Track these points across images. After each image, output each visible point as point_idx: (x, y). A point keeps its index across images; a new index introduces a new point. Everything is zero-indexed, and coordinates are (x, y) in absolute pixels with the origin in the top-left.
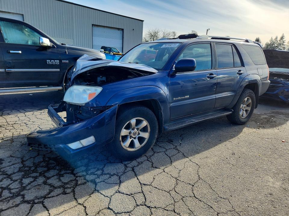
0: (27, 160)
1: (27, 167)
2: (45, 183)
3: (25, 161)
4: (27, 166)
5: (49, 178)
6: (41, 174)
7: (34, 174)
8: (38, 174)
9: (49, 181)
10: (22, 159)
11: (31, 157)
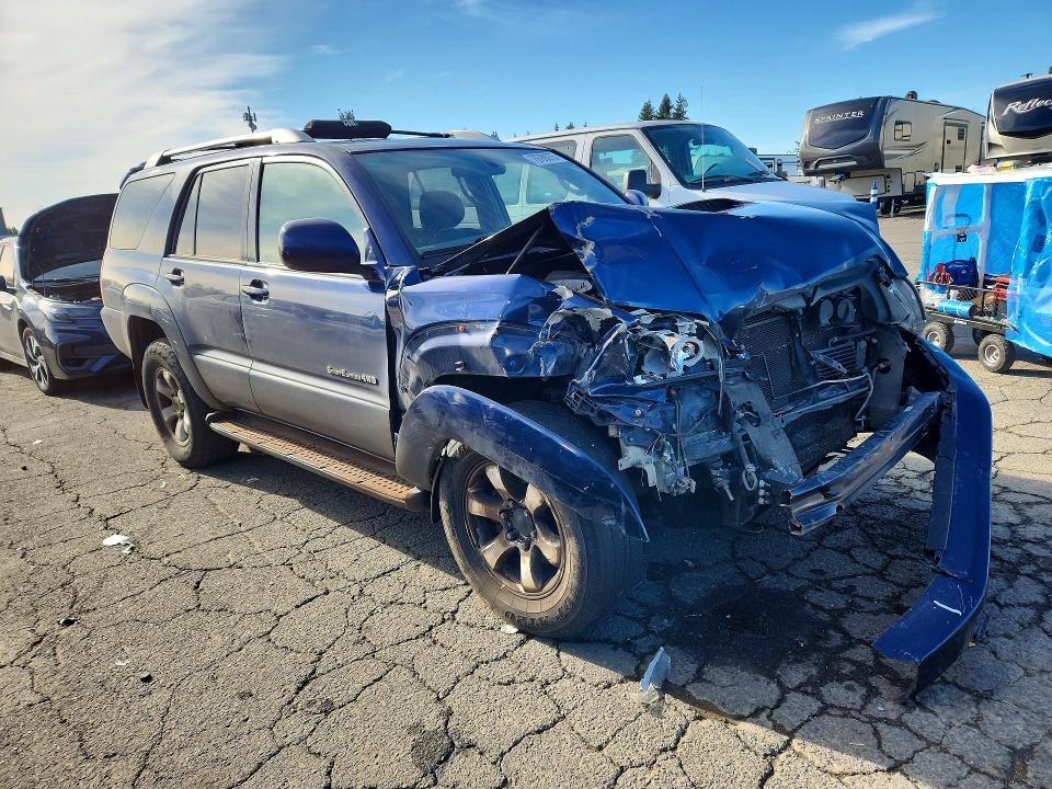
0: (1025, 605)
1: (1042, 582)
2: (1028, 521)
3: (1034, 605)
4: (1041, 587)
5: (1010, 525)
6: (1018, 542)
7: (1035, 553)
8: (1028, 547)
9: (1014, 519)
10: (1039, 620)
11: (1001, 607)
